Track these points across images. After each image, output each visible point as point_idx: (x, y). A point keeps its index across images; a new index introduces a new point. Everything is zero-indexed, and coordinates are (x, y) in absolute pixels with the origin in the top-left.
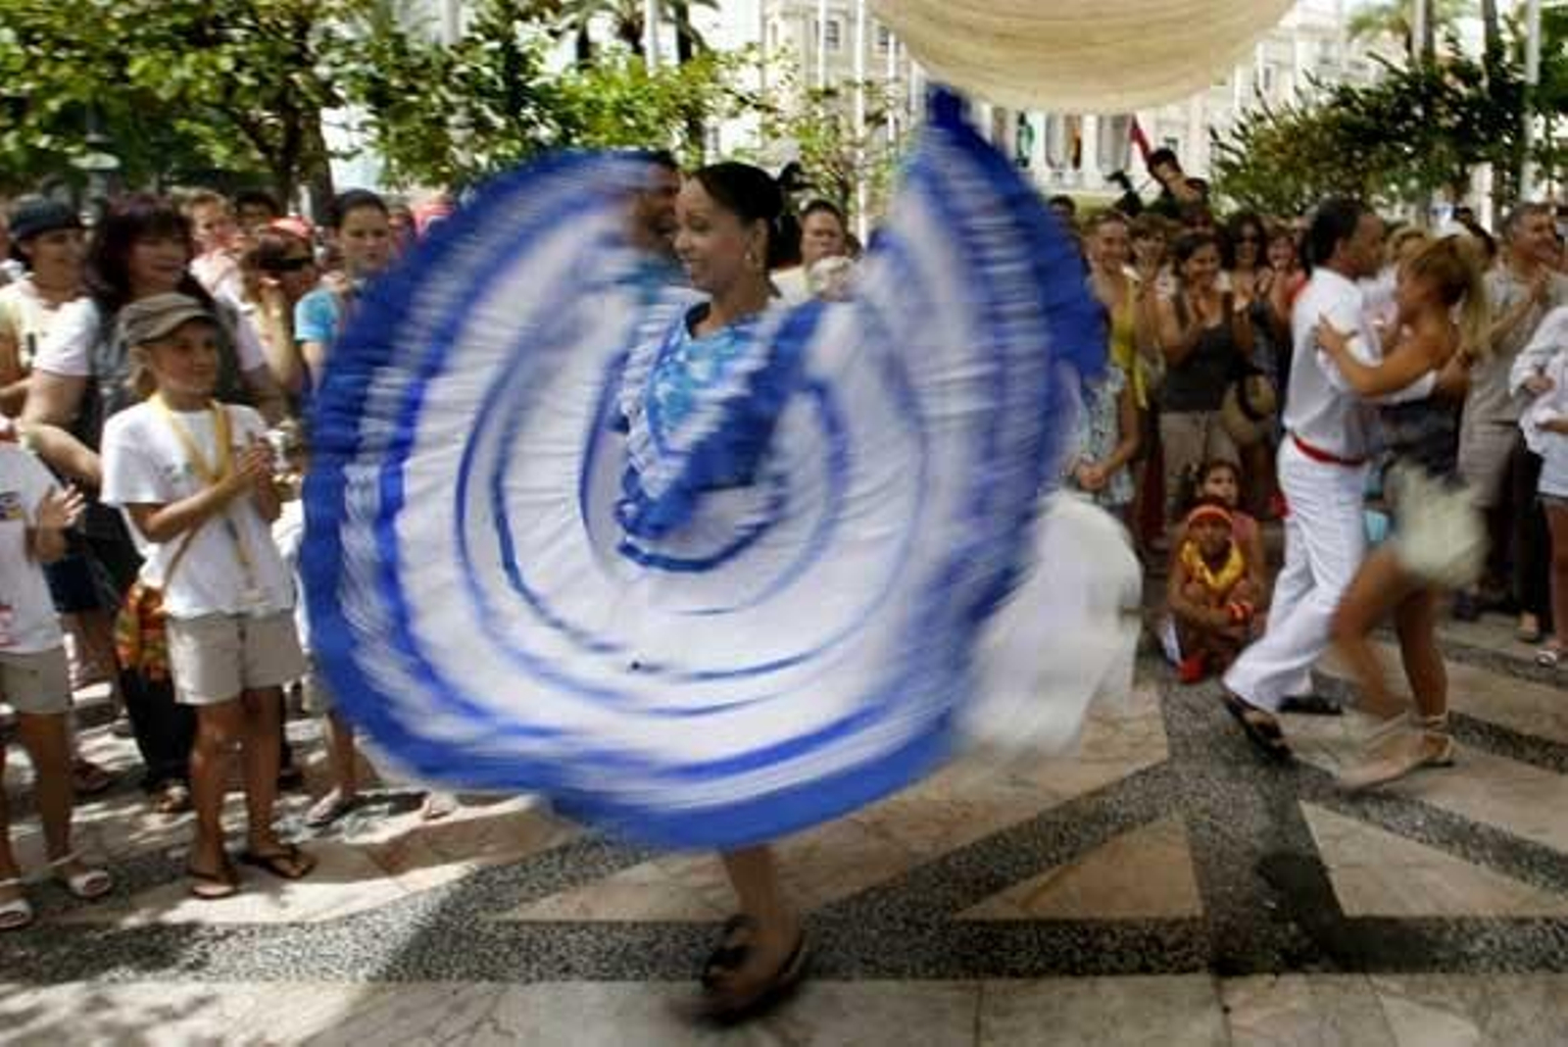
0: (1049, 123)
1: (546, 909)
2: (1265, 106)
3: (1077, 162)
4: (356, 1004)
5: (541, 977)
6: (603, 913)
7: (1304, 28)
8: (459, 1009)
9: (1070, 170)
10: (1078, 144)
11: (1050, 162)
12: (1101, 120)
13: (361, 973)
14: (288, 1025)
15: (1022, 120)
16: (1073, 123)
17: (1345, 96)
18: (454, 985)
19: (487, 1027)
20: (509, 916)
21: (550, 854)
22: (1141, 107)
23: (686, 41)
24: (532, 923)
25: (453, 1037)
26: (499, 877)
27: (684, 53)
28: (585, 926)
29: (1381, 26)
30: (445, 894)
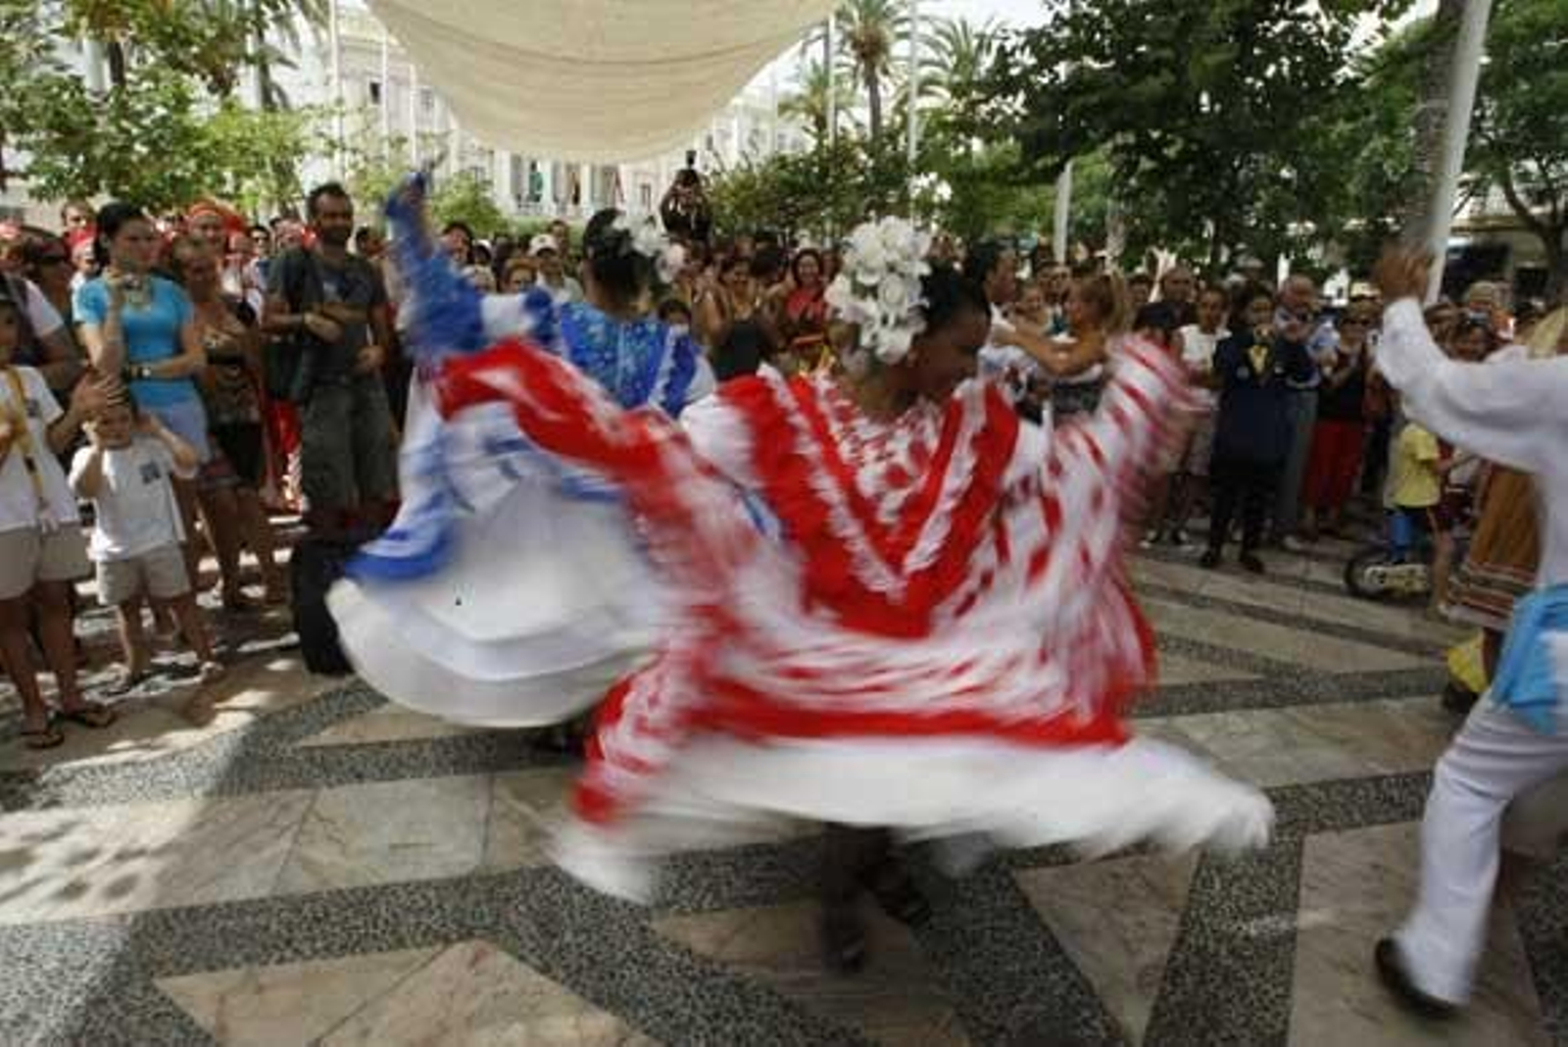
0: (555, 169)
1: (327, 737)
2: (722, 165)
3: (576, 199)
4: (202, 813)
5: (340, 782)
6: (372, 737)
7: (746, 108)
8: (286, 807)
9: (570, 206)
10: (577, 189)
11: (556, 199)
12: (593, 170)
13: (198, 792)
14: (153, 832)
15: (533, 166)
16: (572, 170)
17: (782, 162)
18: (274, 794)
19: (312, 819)
20: (302, 743)
21: (316, 700)
22: (625, 162)
23: (267, 90)
24: (322, 748)
25: (288, 828)
26: (281, 719)
27: (266, 98)
28: (361, 746)
29: (797, 110)
30: (241, 734)
